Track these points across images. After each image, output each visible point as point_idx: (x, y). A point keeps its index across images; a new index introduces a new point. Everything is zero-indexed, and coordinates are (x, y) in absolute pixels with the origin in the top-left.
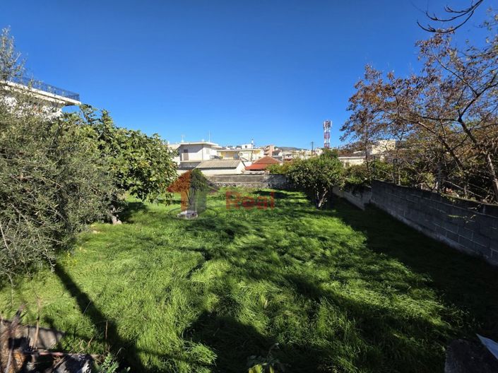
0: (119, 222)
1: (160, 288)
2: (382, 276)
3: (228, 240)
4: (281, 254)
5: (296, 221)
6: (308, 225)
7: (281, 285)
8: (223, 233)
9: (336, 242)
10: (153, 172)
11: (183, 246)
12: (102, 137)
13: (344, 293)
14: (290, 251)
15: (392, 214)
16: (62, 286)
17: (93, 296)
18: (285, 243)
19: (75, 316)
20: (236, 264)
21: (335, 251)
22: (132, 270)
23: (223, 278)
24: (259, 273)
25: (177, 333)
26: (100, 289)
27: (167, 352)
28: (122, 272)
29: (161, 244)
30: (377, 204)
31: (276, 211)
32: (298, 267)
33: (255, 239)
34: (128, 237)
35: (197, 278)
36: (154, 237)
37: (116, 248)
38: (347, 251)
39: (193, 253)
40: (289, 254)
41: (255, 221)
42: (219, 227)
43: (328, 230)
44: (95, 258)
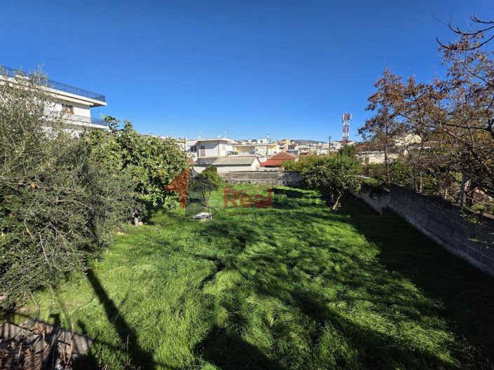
0: (141, 223)
1: (174, 301)
3: (240, 248)
4: (291, 266)
5: (308, 228)
6: (320, 233)
8: (237, 241)
9: (348, 255)
10: (170, 180)
11: (197, 253)
12: (124, 147)
13: (350, 317)
14: (299, 264)
16: (92, 290)
17: (117, 303)
18: (295, 253)
19: (101, 322)
20: (245, 276)
21: (345, 265)
22: (151, 277)
23: (233, 291)
24: (267, 288)
25: (189, 347)
26: (123, 295)
27: (180, 366)
28: (142, 278)
29: (177, 250)
30: (395, 209)
31: (288, 214)
33: (266, 247)
34: (147, 239)
35: (209, 289)
36: (171, 241)
37: (138, 252)
38: (357, 266)
39: (206, 261)
40: (298, 266)
41: (266, 226)
42: (232, 232)
43: (340, 239)
44: (119, 262)
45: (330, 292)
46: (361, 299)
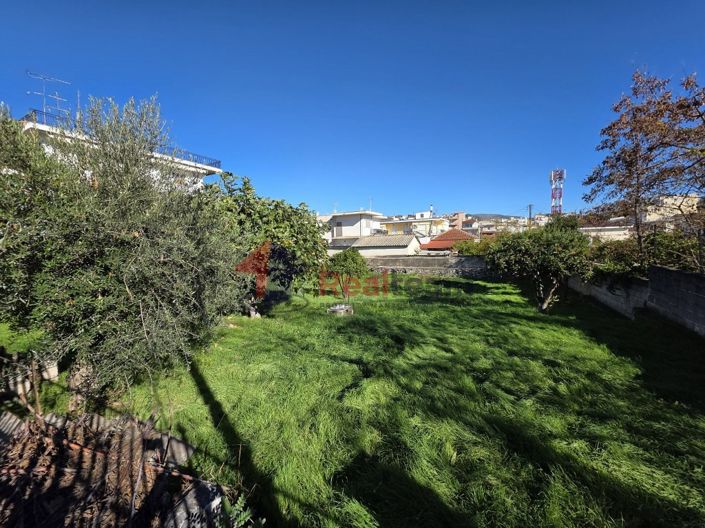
0: (258, 315)
1: (303, 410)
2: (679, 444)
3: (396, 351)
4: (479, 380)
5: (504, 330)
6: (524, 338)
7: (480, 431)
8: (389, 340)
9: (578, 371)
11: (334, 353)
12: (243, 211)
13: (597, 464)
14: (494, 377)
15: (697, 329)
16: (195, 389)
17: (227, 407)
18: (484, 363)
19: (206, 429)
20: (407, 388)
21: (576, 386)
22: (271, 380)
23: (388, 407)
24: (442, 406)
25: (324, 477)
26: (234, 398)
27: (311, 501)
28: (260, 380)
29: (306, 348)
30: (662, 309)
31: (468, 313)
32: (508, 406)
33: (435, 353)
34: (266, 334)
35: (352, 401)
36: (297, 337)
37: (254, 348)
38: (600, 388)
39: (346, 365)
40: (491, 382)
41: (434, 325)
42: (382, 330)
43: (562, 349)
44: (231, 359)
45: (554, 423)
46: (616, 440)
